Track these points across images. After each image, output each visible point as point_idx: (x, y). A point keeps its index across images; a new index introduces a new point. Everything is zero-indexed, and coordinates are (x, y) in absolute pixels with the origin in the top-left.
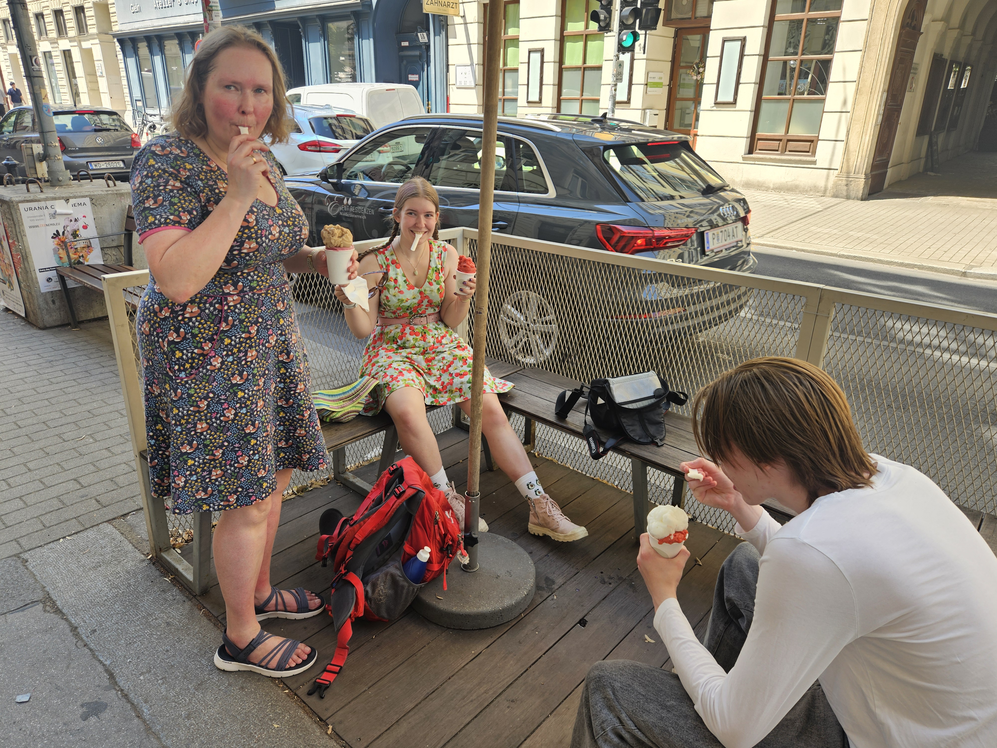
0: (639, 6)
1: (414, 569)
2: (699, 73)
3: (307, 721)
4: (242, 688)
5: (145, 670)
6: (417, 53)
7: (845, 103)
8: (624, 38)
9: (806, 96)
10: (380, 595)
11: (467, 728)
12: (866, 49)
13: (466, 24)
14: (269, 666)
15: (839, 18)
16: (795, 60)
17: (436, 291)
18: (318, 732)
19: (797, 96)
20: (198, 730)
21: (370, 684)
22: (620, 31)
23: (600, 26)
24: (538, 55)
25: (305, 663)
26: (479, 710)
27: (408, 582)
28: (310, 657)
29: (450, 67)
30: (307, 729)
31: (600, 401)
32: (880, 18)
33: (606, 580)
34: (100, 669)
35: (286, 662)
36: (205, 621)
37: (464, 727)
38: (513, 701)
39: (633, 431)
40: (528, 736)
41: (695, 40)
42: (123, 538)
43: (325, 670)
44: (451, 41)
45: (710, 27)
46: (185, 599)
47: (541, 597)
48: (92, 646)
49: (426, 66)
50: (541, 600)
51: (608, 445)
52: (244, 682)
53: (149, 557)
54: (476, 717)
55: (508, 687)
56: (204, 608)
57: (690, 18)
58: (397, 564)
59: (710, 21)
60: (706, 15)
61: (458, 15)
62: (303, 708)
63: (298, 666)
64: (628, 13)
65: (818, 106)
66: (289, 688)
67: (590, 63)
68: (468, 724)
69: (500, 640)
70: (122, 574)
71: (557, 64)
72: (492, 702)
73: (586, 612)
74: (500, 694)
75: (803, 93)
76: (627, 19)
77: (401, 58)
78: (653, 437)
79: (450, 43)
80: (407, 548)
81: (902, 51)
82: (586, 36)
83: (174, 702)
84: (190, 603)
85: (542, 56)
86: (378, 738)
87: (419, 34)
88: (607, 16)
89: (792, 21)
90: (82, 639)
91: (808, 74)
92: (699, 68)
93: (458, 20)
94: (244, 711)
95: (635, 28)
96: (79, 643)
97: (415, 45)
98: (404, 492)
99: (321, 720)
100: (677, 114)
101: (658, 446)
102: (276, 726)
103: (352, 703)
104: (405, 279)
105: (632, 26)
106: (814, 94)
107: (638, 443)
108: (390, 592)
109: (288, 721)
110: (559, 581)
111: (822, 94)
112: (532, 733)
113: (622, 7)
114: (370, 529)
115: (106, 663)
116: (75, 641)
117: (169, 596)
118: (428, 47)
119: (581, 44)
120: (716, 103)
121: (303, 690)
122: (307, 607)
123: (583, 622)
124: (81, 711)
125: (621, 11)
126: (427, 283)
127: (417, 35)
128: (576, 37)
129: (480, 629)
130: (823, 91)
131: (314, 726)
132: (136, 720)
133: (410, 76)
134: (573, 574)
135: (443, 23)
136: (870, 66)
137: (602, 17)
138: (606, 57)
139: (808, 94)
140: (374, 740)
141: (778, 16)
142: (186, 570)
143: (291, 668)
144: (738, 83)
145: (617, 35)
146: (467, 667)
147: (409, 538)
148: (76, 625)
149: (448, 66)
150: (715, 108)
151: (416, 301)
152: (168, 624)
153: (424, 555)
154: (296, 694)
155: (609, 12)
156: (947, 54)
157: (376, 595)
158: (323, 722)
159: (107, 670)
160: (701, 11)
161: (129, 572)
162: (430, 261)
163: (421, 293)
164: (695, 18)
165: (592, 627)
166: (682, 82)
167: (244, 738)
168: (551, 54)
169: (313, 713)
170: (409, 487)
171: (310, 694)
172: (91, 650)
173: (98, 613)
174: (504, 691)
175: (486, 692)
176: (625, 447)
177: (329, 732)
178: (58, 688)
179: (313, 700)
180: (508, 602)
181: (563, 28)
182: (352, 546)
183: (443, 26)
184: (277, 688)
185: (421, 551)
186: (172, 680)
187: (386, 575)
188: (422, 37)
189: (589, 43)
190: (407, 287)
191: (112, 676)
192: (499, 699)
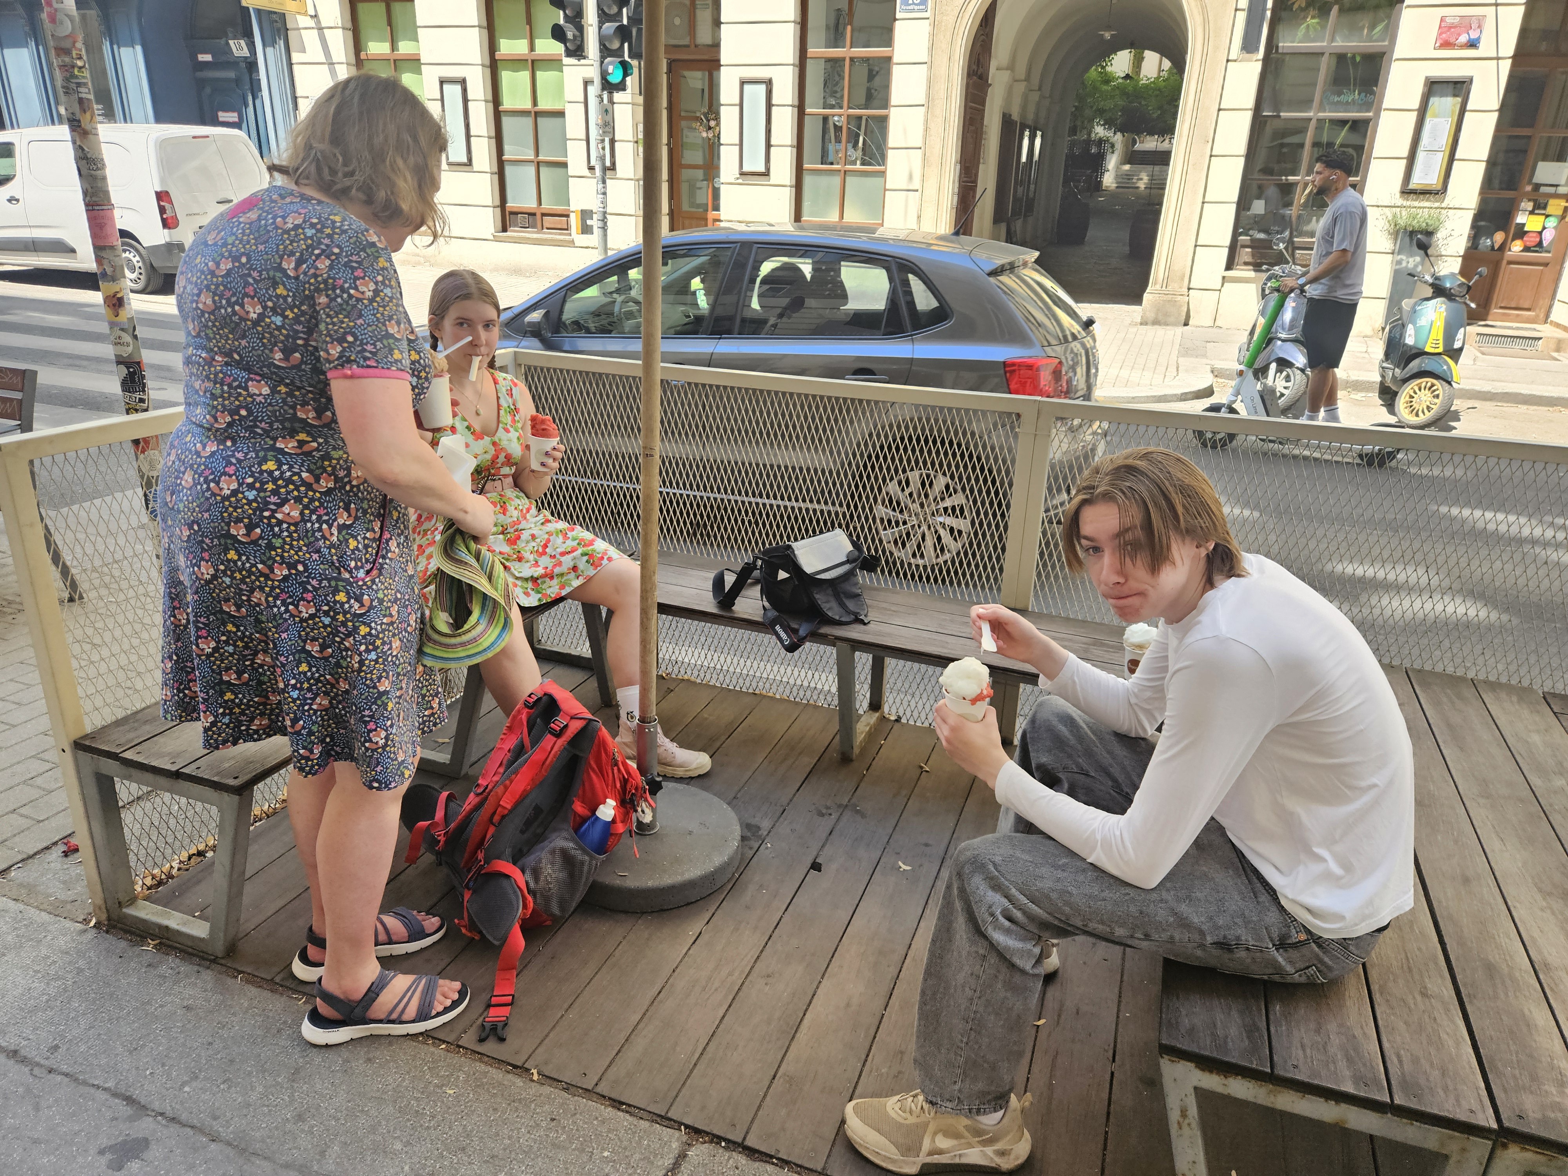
0: (625, 22)
1: (596, 833)
2: (710, 128)
3: (496, 1074)
4: (369, 1060)
5: (186, 1078)
6: (231, 74)
7: (911, 177)
8: (610, 69)
9: (858, 166)
10: (548, 883)
11: (725, 1021)
12: (928, 104)
13: (320, 29)
14: (405, 1017)
15: (889, 59)
16: (840, 116)
17: (516, 440)
18: (519, 1082)
19: (848, 167)
20: (328, 1130)
21: (566, 1006)
22: (603, 58)
23: (567, 49)
24: (458, 88)
25: (455, 1004)
26: (731, 997)
27: (588, 854)
28: (462, 994)
29: (300, 101)
30: (500, 1084)
31: (782, 575)
32: (942, 61)
33: (824, 811)
34: (102, 1096)
35: (430, 1005)
36: (253, 991)
37: (721, 1021)
38: (768, 976)
39: (829, 609)
40: (806, 1010)
41: (695, 79)
42: (21, 906)
43: (489, 1006)
44: (296, 57)
45: (719, 61)
46: (196, 968)
47: (751, 848)
48: (64, 1068)
49: (250, 98)
50: (752, 853)
51: (802, 632)
52: (368, 1052)
53: (92, 924)
54: (730, 1006)
55: (755, 962)
56: (240, 972)
57: (687, 46)
58: (565, 834)
59: (719, 52)
60: (710, 42)
61: (305, 14)
62: (481, 1061)
63: (447, 1010)
64: (612, 31)
65: (876, 181)
66: (444, 1042)
67: (544, 104)
68: (723, 1017)
69: (719, 911)
70: (55, 958)
71: (491, 105)
72: (743, 983)
73: (815, 853)
74: (749, 972)
75: (854, 163)
76: (611, 42)
77: (201, 84)
78: (856, 615)
79: (294, 60)
80: (579, 808)
81: (971, 108)
82: (533, 61)
83: (264, 1105)
84: (209, 972)
85: (465, 91)
86: (609, 1066)
87: (231, 42)
88: (577, 33)
89: (829, 60)
90: (38, 1064)
91: (858, 135)
92: (708, 121)
93: (303, 21)
94: (390, 1087)
95: (623, 56)
96: (36, 1071)
97: (224, 60)
98: (566, 726)
99: (515, 1067)
100: (684, 188)
101: (865, 624)
102: (451, 1092)
103: (551, 1035)
104: (466, 424)
105: (618, 53)
106: (870, 164)
107: (840, 623)
108: (562, 875)
109: (466, 1081)
110: (765, 824)
111: (879, 165)
112: (809, 1005)
113: (601, 23)
114: (522, 788)
115: (107, 1085)
116: (27, 1070)
117: (163, 969)
118: (251, 65)
119: (525, 75)
120: (742, 174)
121: (469, 1039)
122: (424, 931)
123: (816, 866)
124: (104, 1160)
125: (600, 28)
126: (501, 430)
127: (228, 44)
128: (517, 63)
129: (688, 904)
130: (882, 159)
131: (510, 1076)
132: (213, 1146)
133: (220, 114)
134: (778, 814)
135: (279, 25)
136: (936, 127)
137: (570, 35)
138: (568, 96)
139: (863, 164)
140: (606, 1070)
141: (811, 51)
142: (185, 924)
143: (439, 1014)
144: (768, 146)
145: (597, 64)
146: (691, 952)
147: (580, 792)
148: (12, 1048)
149: (295, 99)
150: (740, 181)
151: (489, 457)
152: (188, 1008)
153: (607, 811)
154: (459, 1046)
155: (580, 29)
156: (1016, 117)
157: (542, 883)
158: (521, 1070)
159: (115, 1095)
160: (704, 37)
161: (67, 953)
162: (498, 398)
163: (494, 444)
164: (696, 46)
165: (830, 870)
166: (685, 140)
167: (408, 1120)
168: (478, 88)
169: (500, 1062)
170: (572, 718)
171: (482, 1040)
172: (66, 1075)
173: (45, 1021)
174: (752, 967)
175: (730, 974)
176: (825, 630)
177: (536, 1077)
178: (36, 1142)
179: (490, 1047)
180: (718, 860)
181: (492, 47)
182: (496, 818)
183: (279, 30)
184: (426, 1047)
185: (601, 806)
186: (243, 1079)
187: (553, 852)
188: (238, 48)
189: (539, 74)
190: (472, 437)
191: (129, 1100)
192: (750, 978)
